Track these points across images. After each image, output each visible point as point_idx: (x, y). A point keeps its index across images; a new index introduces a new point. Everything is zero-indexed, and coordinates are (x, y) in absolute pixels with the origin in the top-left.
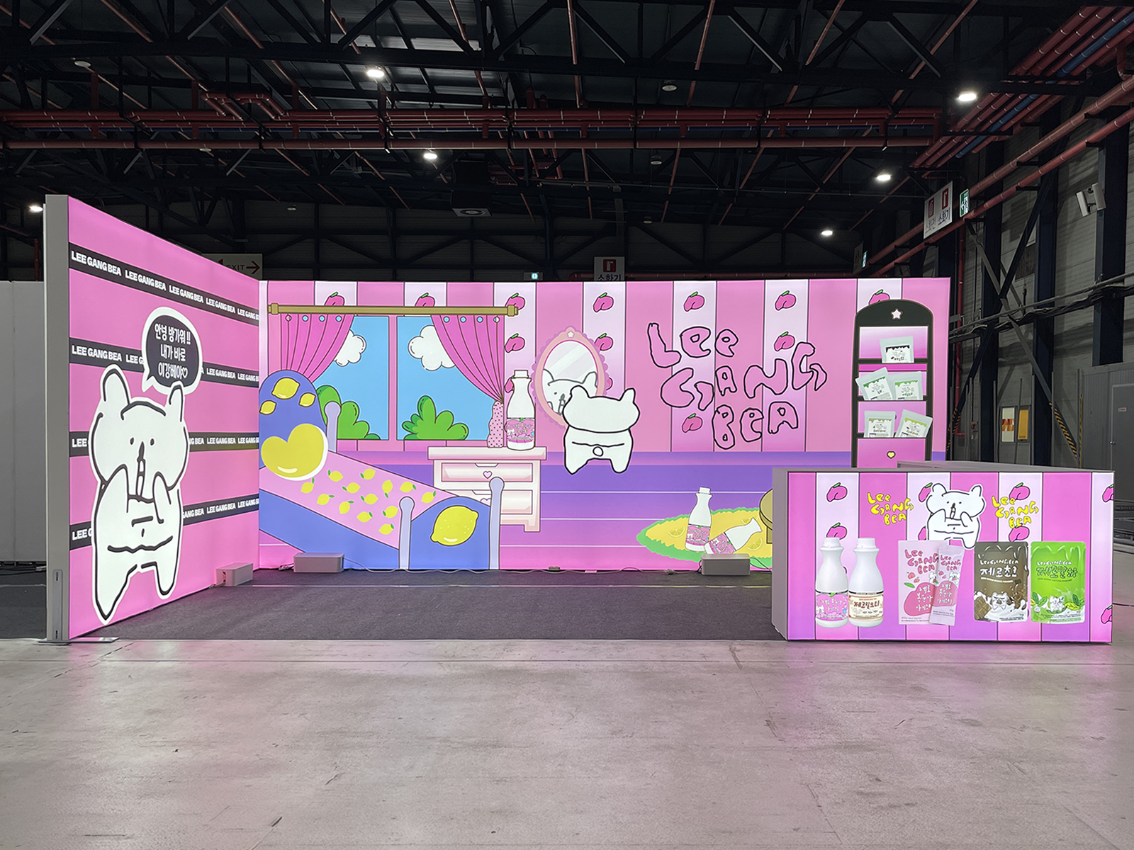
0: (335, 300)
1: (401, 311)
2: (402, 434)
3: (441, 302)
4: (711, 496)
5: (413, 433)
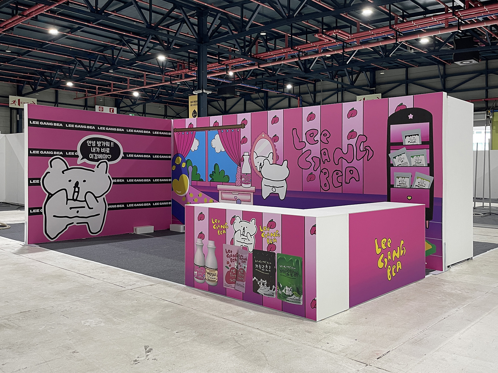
0: (191, 126)
1: (209, 129)
2: (210, 179)
5: (213, 179)
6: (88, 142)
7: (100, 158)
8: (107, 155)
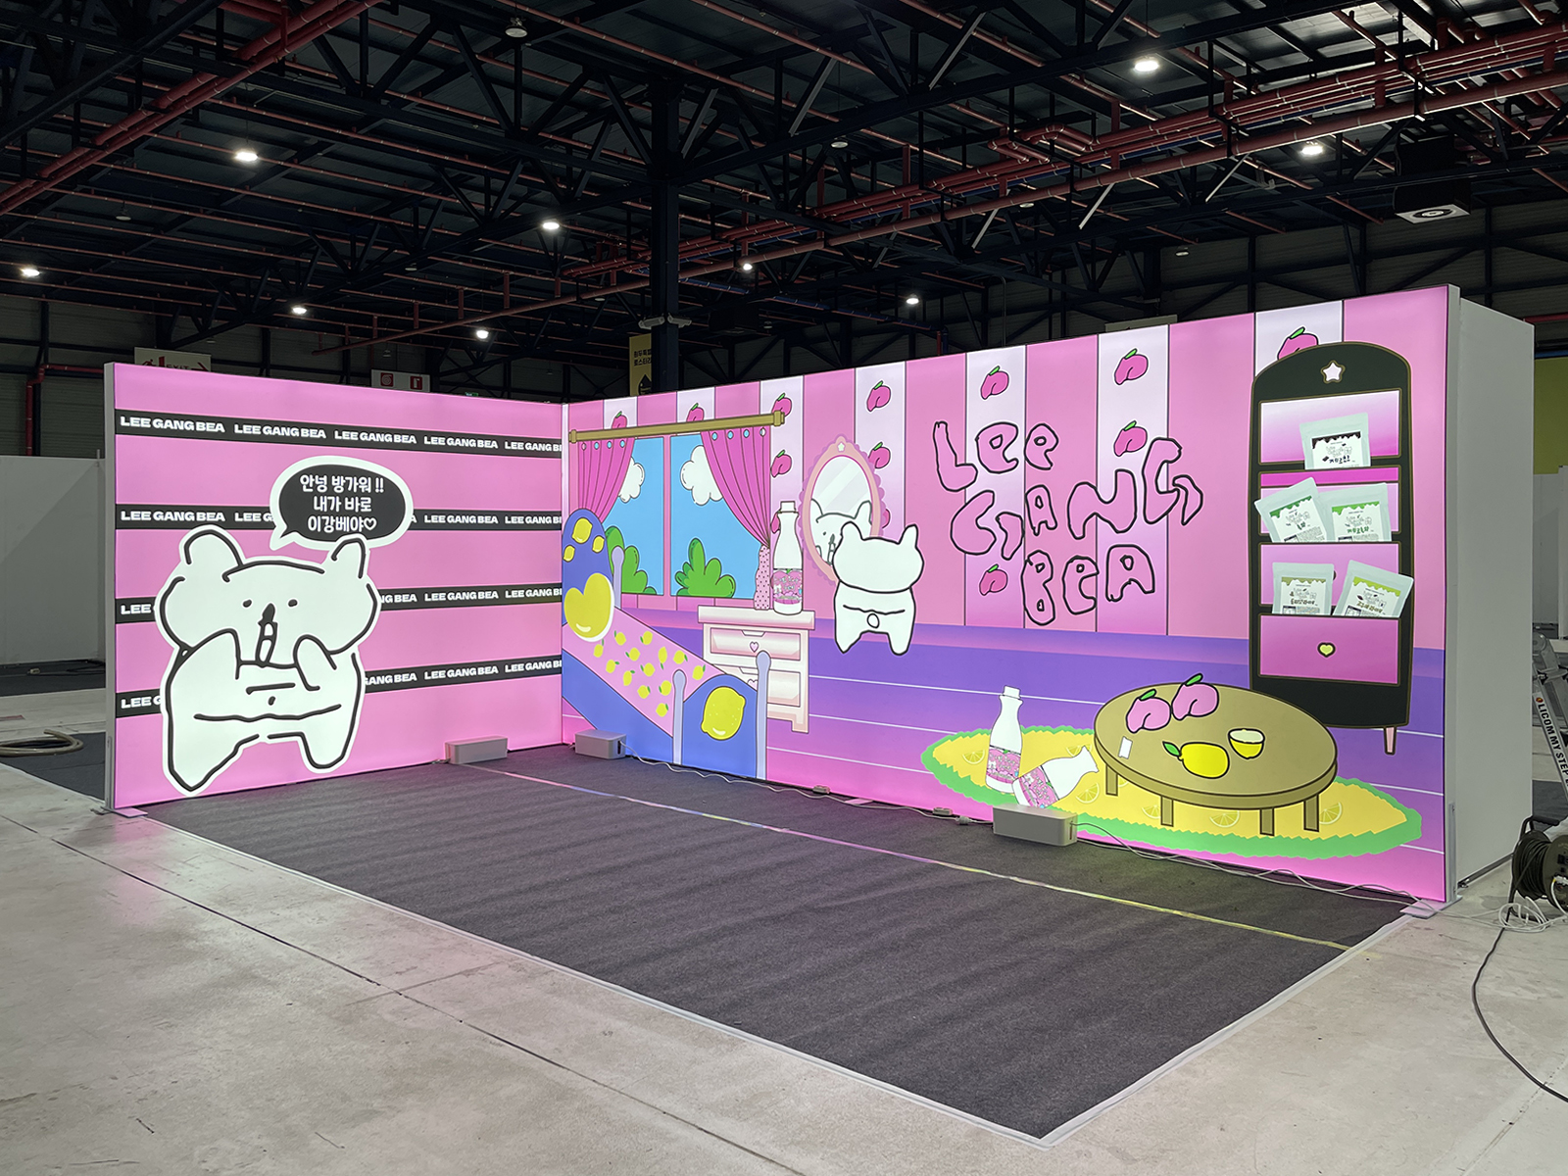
0: (619, 421)
1: (674, 429)
2: (676, 588)
3: (710, 413)
4: (1021, 702)
5: (685, 588)
6: (305, 480)
7: (341, 529)
8: (363, 519)
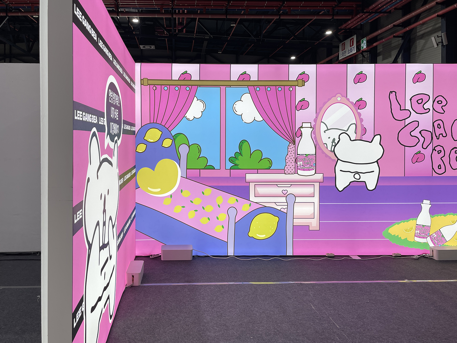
0: (185, 76)
1: (228, 83)
2: (229, 165)
3: (254, 77)
4: (431, 206)
5: (236, 165)
